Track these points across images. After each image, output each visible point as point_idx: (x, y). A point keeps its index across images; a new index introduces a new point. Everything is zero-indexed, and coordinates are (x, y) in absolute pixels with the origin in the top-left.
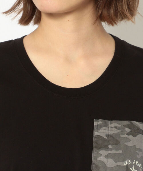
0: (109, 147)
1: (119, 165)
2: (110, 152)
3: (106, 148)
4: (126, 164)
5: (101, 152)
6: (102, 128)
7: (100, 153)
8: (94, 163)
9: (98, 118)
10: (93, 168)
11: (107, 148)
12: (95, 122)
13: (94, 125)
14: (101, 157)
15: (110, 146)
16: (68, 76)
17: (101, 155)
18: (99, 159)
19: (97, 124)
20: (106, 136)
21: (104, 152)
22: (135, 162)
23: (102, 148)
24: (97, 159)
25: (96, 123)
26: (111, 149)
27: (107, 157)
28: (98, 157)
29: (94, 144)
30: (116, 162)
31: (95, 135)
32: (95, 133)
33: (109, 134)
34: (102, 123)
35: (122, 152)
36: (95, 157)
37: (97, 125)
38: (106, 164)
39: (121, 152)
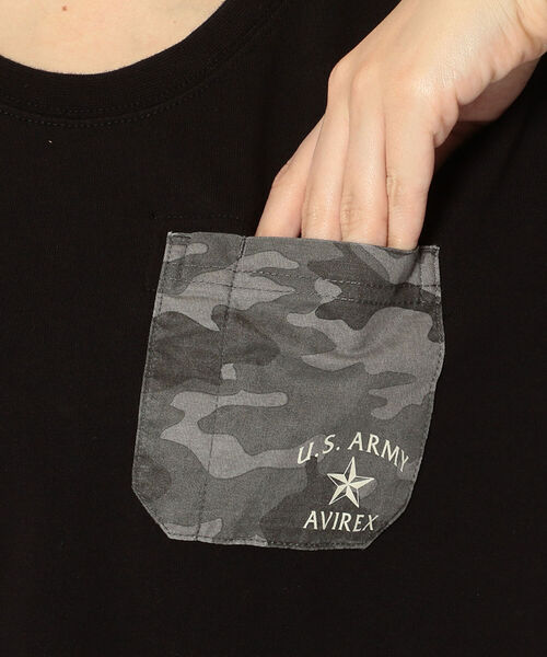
0: (225, 376)
1: (268, 464)
2: (224, 401)
3: (210, 379)
4: (308, 458)
5: (183, 400)
6: (199, 278)
7: (174, 404)
8: (145, 457)
9: (188, 226)
10: (141, 479)
11: (213, 382)
12: (172, 243)
13: (165, 259)
14: (180, 427)
15: (228, 372)
16: (64, 9)
17: (182, 413)
18: (169, 434)
19: (177, 257)
20: (214, 317)
21: (193, 403)
22: (360, 442)
23: (188, 378)
24: (158, 435)
25: (177, 248)
26: (233, 388)
27: (208, 425)
28: (168, 423)
29: (153, 360)
30: (252, 452)
31: (163, 310)
32: (164, 303)
33: (233, 305)
34: (205, 250)
35: (289, 399)
36: (151, 423)
37: (181, 262)
38: (204, 463)
39: (280, 399)
